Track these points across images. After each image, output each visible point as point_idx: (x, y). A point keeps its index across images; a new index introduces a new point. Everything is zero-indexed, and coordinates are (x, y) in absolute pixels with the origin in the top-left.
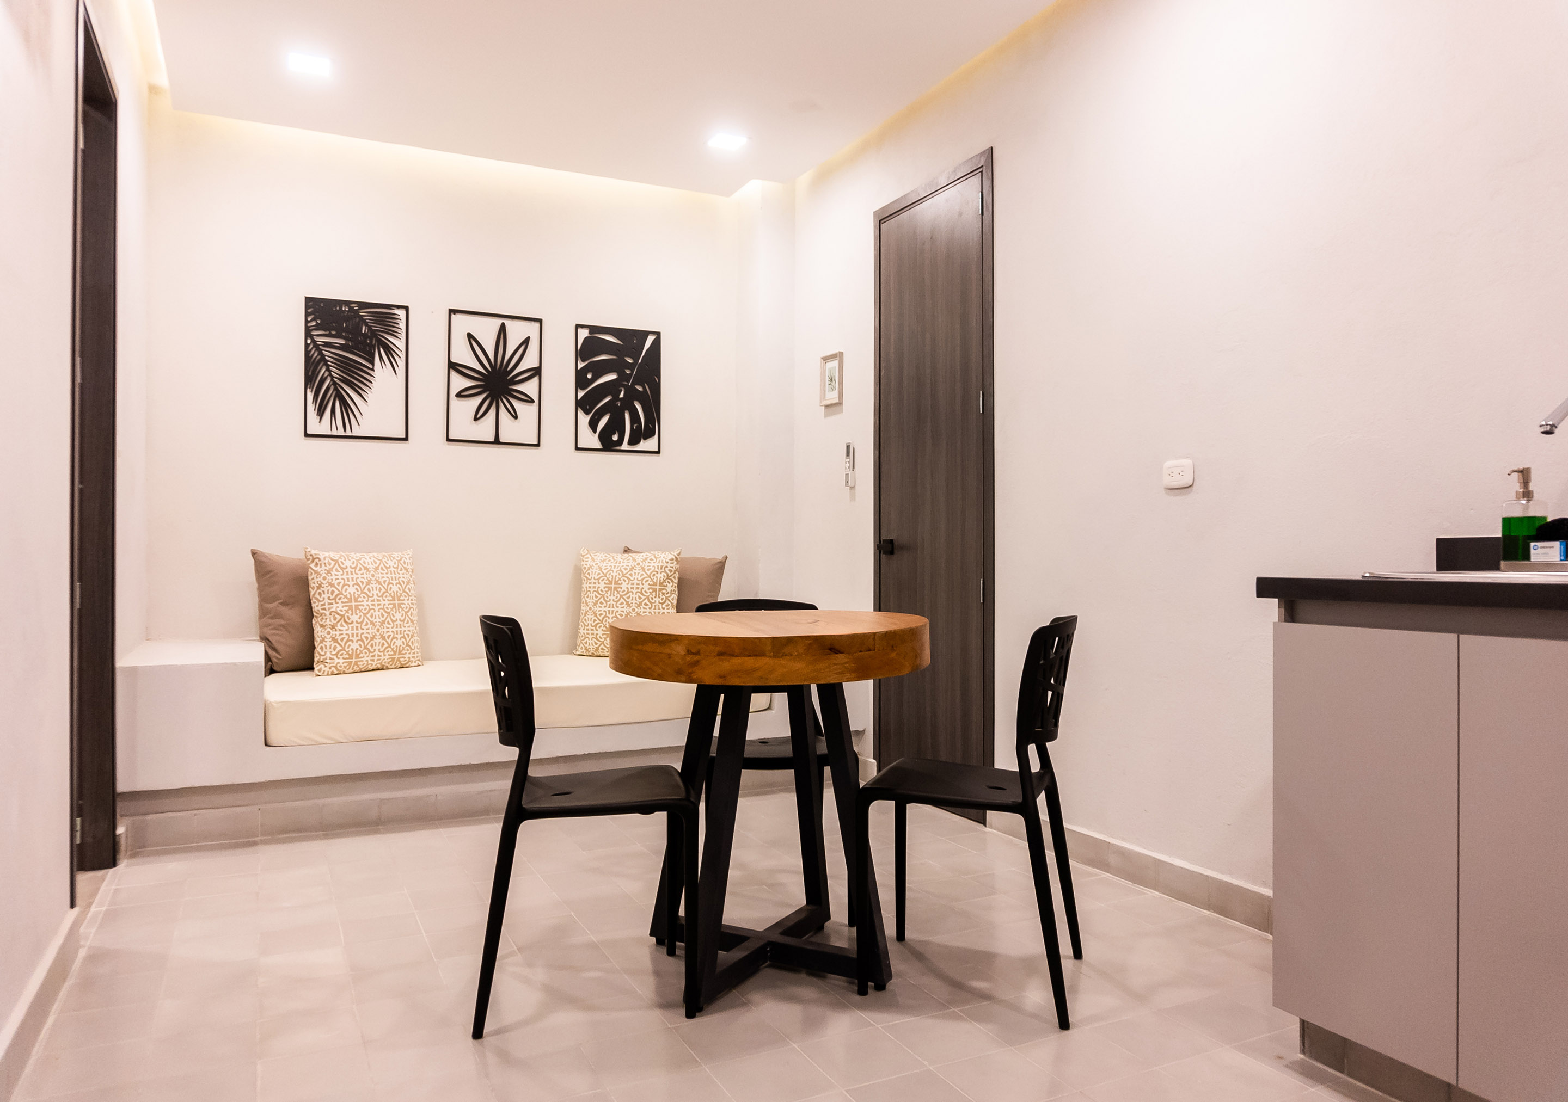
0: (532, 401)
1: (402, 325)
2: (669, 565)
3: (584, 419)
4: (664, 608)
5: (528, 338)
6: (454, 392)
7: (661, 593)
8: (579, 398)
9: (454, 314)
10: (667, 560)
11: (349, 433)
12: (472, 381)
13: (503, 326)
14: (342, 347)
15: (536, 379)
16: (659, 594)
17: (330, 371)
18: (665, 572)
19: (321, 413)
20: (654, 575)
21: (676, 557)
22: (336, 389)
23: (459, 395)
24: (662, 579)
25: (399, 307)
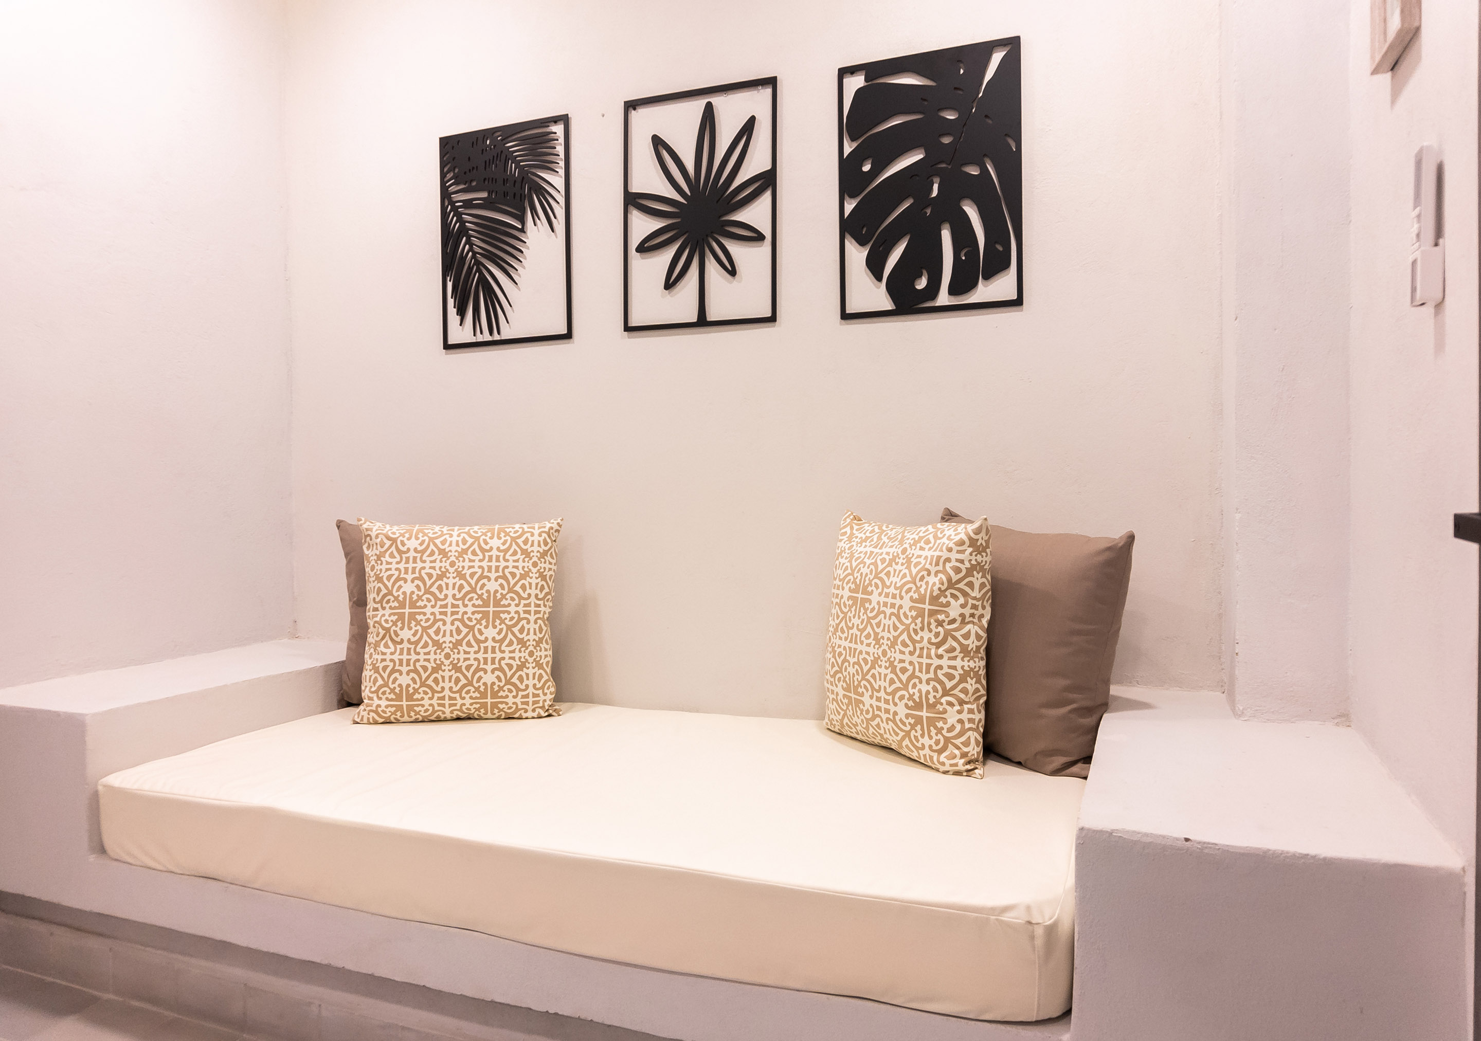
0: (760, 237)
1: (560, 149)
2: (954, 556)
3: (857, 255)
4: (940, 657)
5: (752, 120)
6: (633, 245)
7: (932, 621)
8: (846, 215)
9: (635, 109)
10: (951, 545)
11: (496, 337)
12: (660, 219)
13: (709, 108)
14: (488, 204)
15: (767, 197)
16: (929, 624)
17: (471, 245)
18: (944, 571)
20: (922, 579)
21: (970, 539)
22: (479, 270)
23: (642, 248)
24: (936, 588)
25: (555, 120)
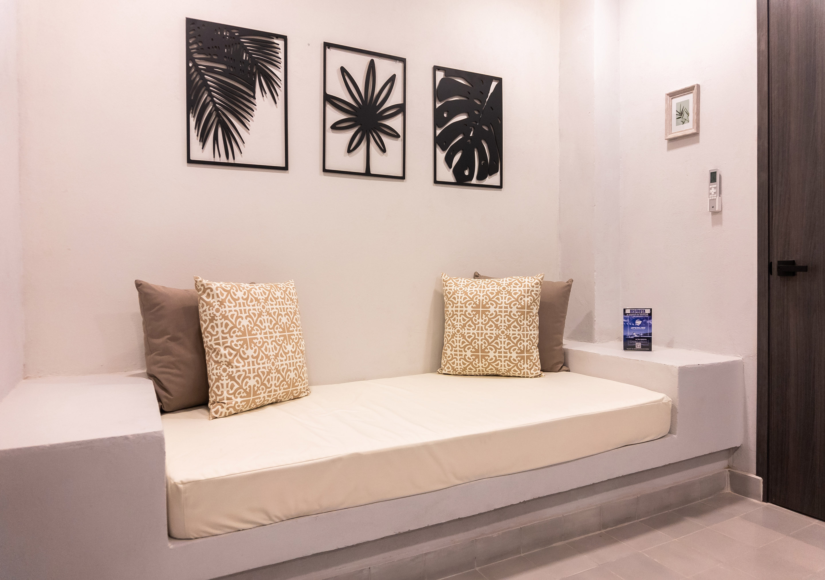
0: (397, 136)
1: (281, 55)
2: (535, 289)
3: (441, 155)
4: (531, 330)
5: (394, 76)
6: (329, 125)
7: (528, 316)
8: (437, 135)
9: (329, 48)
10: (533, 284)
11: (231, 160)
12: (343, 113)
13: (372, 62)
14: (224, 73)
15: (400, 117)
17: (212, 97)
18: (531, 295)
19: (203, 139)
20: (521, 299)
21: (540, 282)
22: (218, 115)
23: (335, 127)
24: (529, 302)
25: (278, 36)
